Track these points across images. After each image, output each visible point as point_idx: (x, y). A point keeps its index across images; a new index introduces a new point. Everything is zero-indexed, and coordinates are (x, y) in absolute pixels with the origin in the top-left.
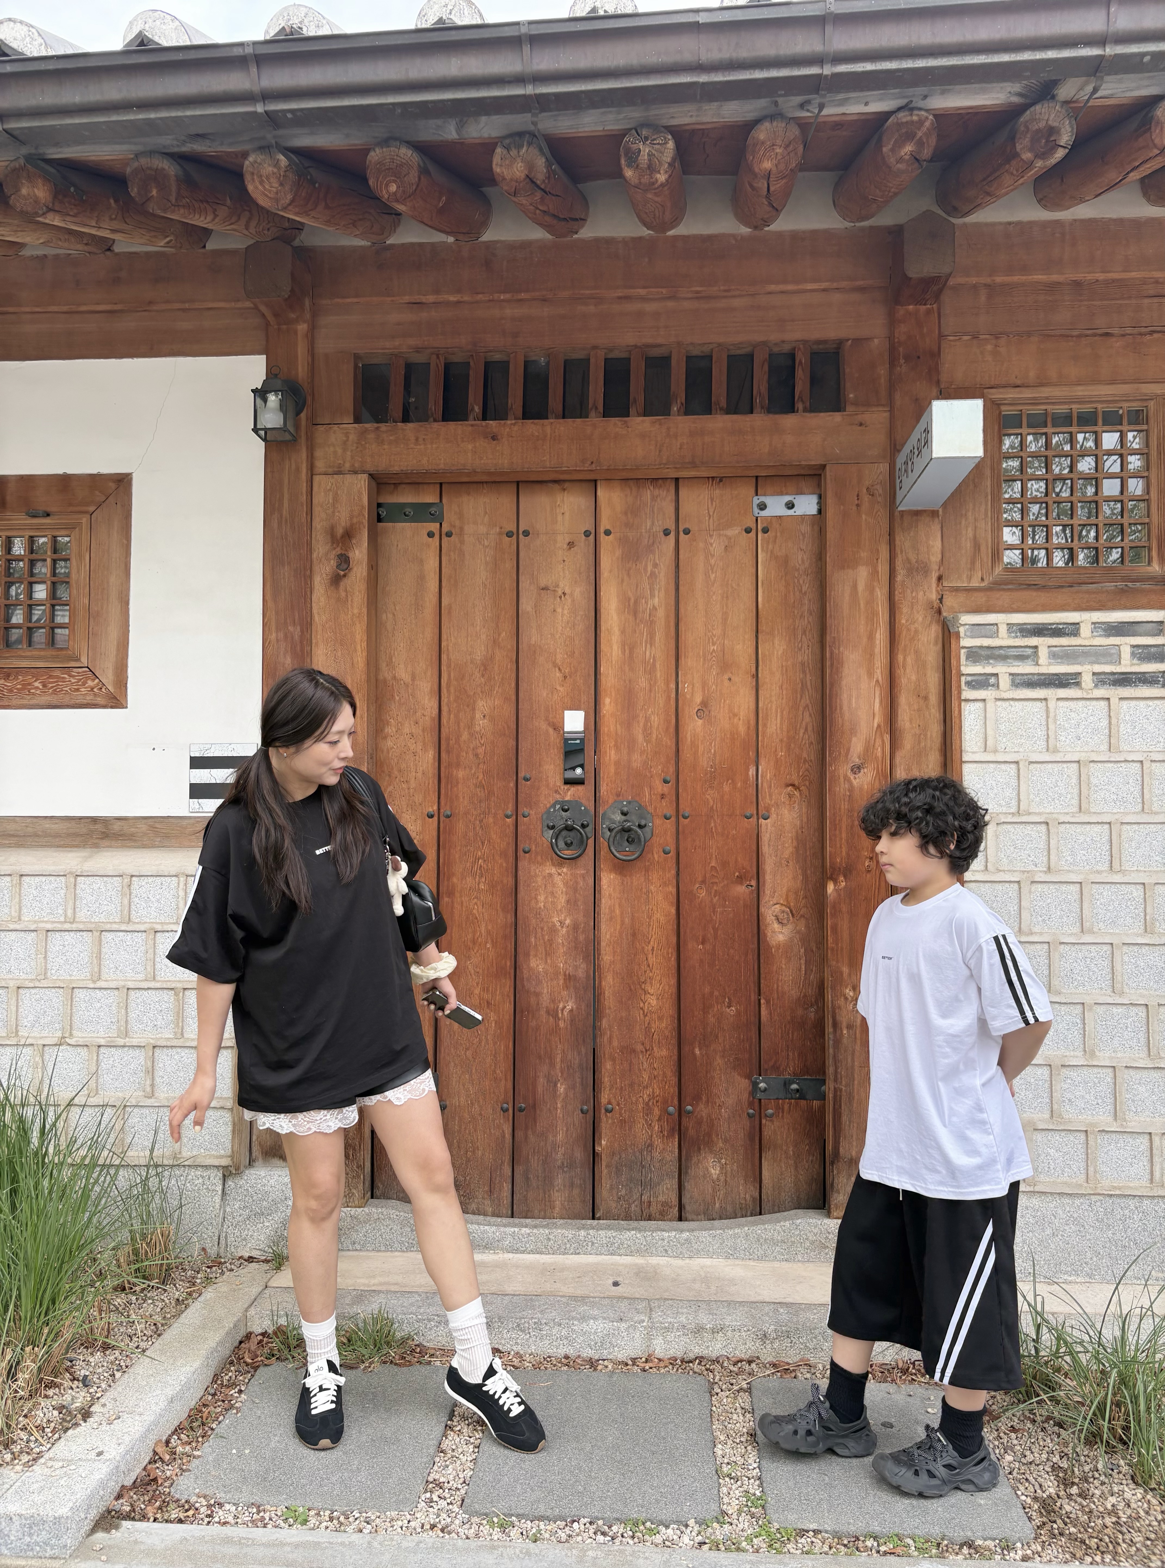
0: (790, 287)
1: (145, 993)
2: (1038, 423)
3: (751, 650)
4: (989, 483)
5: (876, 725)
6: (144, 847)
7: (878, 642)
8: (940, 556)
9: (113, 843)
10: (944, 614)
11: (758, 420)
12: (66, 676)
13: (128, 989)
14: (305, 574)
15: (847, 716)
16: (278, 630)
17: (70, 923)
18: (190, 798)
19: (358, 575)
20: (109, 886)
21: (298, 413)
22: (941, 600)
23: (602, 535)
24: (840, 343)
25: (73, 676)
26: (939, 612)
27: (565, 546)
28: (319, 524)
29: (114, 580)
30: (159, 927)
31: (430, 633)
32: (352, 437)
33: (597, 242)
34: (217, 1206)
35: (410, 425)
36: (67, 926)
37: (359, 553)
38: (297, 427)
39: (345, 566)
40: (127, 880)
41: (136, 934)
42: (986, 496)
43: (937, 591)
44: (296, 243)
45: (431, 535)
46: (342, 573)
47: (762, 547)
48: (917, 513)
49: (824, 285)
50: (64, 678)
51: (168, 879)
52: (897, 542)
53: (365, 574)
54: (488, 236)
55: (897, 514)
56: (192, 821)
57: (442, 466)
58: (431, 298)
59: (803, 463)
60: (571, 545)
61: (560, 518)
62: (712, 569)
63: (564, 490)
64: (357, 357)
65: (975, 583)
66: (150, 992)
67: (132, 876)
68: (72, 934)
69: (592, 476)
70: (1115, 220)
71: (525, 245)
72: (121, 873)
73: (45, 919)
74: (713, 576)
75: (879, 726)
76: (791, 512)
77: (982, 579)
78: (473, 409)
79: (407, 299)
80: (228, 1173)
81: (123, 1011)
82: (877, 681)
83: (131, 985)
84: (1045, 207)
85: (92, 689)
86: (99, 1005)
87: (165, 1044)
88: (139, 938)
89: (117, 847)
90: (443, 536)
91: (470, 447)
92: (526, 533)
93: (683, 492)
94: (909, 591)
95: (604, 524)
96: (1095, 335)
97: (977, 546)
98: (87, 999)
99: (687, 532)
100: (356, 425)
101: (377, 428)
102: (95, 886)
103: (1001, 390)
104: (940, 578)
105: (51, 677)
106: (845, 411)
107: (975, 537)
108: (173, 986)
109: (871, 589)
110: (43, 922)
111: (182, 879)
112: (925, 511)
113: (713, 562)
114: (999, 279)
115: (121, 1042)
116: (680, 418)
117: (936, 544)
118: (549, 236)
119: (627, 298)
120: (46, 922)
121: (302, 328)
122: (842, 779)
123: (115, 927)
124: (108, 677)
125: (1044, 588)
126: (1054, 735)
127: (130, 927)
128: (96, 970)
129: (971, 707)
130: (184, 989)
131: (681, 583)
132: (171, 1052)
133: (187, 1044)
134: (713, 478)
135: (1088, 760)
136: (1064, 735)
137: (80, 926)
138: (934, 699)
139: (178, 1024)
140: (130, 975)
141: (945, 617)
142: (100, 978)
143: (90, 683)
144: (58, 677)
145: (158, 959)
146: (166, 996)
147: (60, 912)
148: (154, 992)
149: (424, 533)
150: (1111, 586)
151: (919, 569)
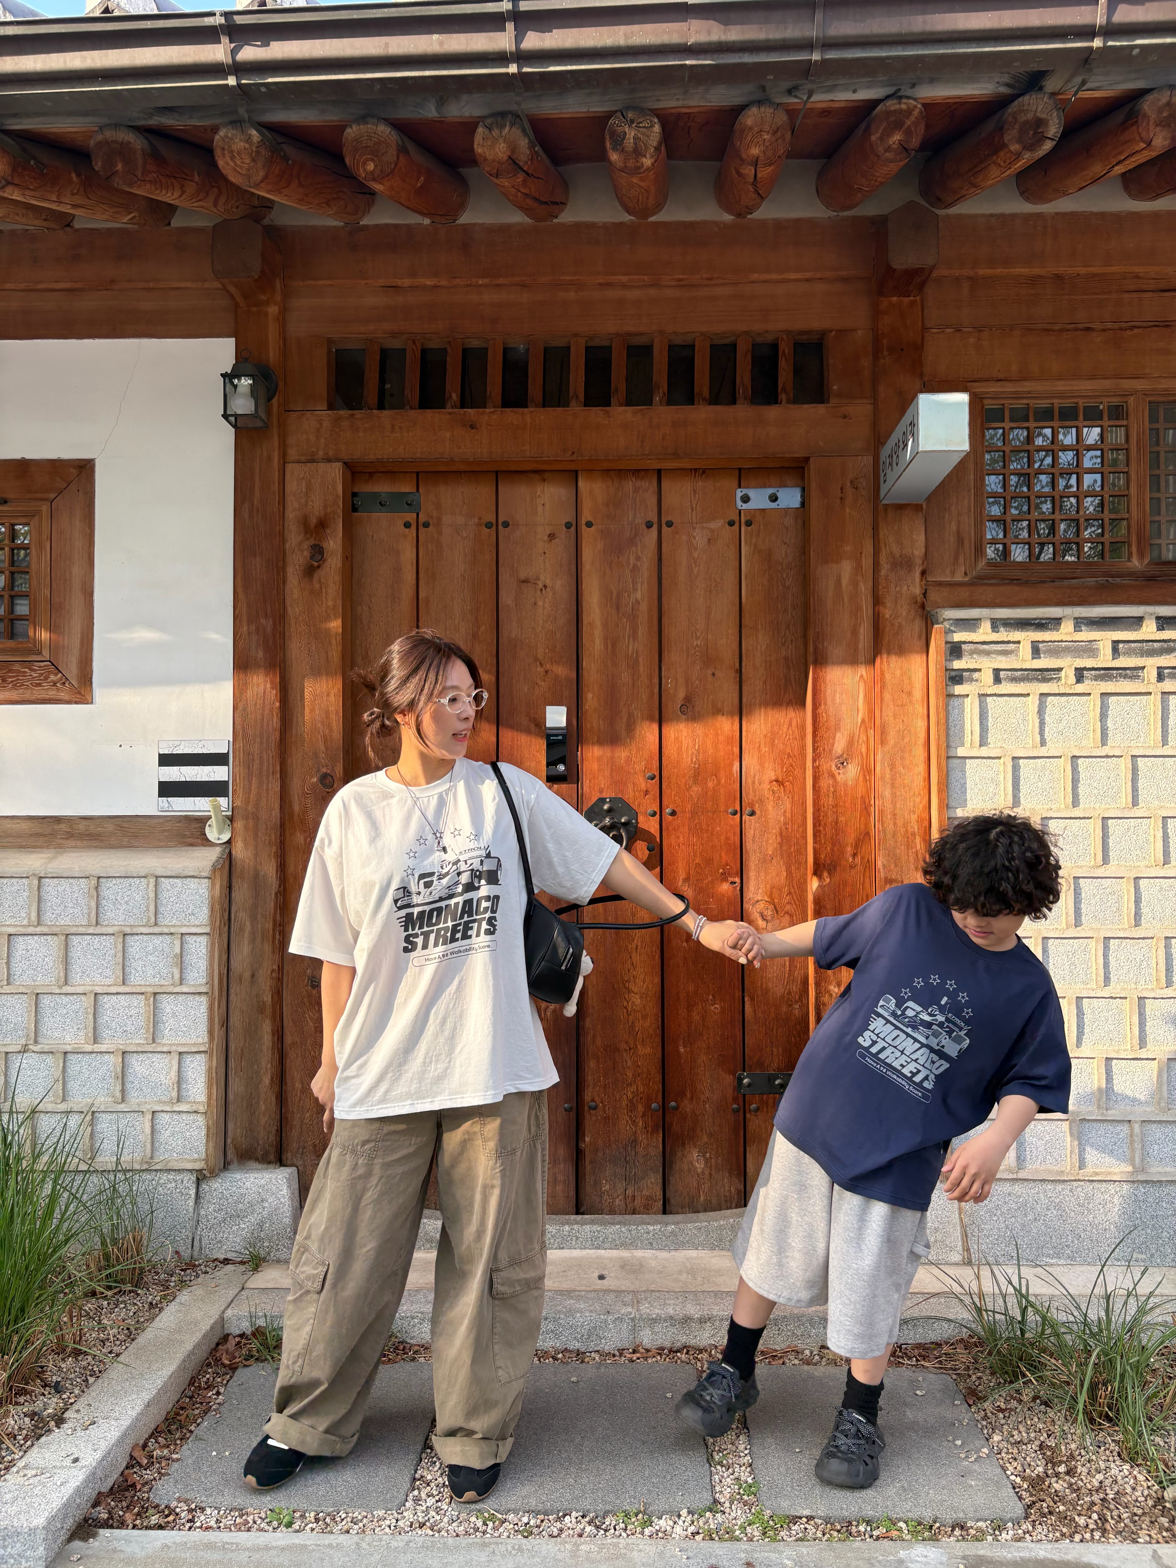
0: (774, 276)
1: (114, 997)
2: (1021, 416)
3: (735, 645)
4: (972, 477)
5: (860, 721)
6: (110, 847)
7: (861, 637)
8: (923, 550)
9: (79, 843)
10: (927, 608)
11: (742, 411)
12: (26, 670)
13: (96, 994)
14: (278, 566)
15: (831, 711)
16: (249, 623)
17: (35, 926)
18: (160, 796)
19: (333, 566)
20: (76, 888)
21: (269, 399)
22: (925, 594)
23: (584, 527)
24: (823, 334)
25: (35, 671)
26: (923, 606)
27: (546, 538)
28: (292, 514)
29: (77, 571)
30: (128, 930)
32: (326, 424)
33: (579, 228)
34: (191, 1209)
35: (386, 413)
36: (31, 930)
37: (334, 544)
38: (269, 412)
39: (319, 557)
40: (94, 882)
41: (104, 937)
42: (969, 490)
43: (921, 586)
44: (266, 222)
45: (407, 525)
46: (316, 564)
47: (746, 540)
48: (901, 507)
49: (807, 275)
50: (24, 672)
51: (137, 881)
52: (881, 536)
53: (340, 565)
54: (465, 218)
55: (880, 507)
56: (160, 821)
57: (419, 455)
58: (407, 282)
59: (787, 455)
60: (552, 536)
61: (540, 509)
62: (695, 562)
63: (544, 480)
64: (330, 341)
65: (959, 577)
66: (118, 997)
67: (99, 878)
68: (36, 938)
69: (573, 467)
70: (1096, 214)
71: (504, 229)
72: (87, 874)
74: (696, 570)
75: (863, 721)
76: (773, 505)
77: (966, 574)
78: (451, 396)
79: (382, 282)
80: (202, 1177)
81: (91, 1017)
82: (862, 676)
83: (99, 990)
84: (1027, 199)
85: (55, 684)
86: (65, 1011)
87: (135, 1049)
88: (108, 941)
89: (83, 848)
90: (420, 527)
91: (448, 435)
92: (506, 525)
93: (665, 484)
94: (893, 586)
95: (586, 516)
96: (1076, 330)
97: (960, 540)
98: (51, 1005)
99: (670, 524)
100: (330, 412)
101: (352, 415)
102: (60, 889)
103: (984, 384)
104: (923, 573)
105: (10, 671)
106: (828, 402)
107: (958, 532)
108: (143, 990)
109: (855, 584)
110: (5, 926)
111: (152, 880)
112: (908, 505)
113: (696, 555)
114: (981, 272)
115: (88, 1048)
116: (662, 408)
117: (920, 539)
118: (528, 220)
119: (608, 285)
120: (8, 926)
121: (273, 310)
122: (826, 775)
123: (82, 930)
124: (72, 671)
125: (1026, 583)
126: (1037, 730)
127: (98, 930)
128: (62, 974)
129: (955, 702)
130: (155, 994)
131: (664, 576)
132: (142, 1057)
133: (159, 1049)
134: (696, 470)
135: (1070, 755)
136: (1047, 730)
137: (45, 930)
138: (918, 693)
139: (148, 1029)
140: (98, 979)
141: (929, 612)
142: (66, 983)
143: (52, 677)
144: (18, 671)
145: (127, 963)
146: (136, 1001)
147: (23, 915)
148: (123, 997)
149: (400, 523)
150: (1091, 581)
151: (903, 563)
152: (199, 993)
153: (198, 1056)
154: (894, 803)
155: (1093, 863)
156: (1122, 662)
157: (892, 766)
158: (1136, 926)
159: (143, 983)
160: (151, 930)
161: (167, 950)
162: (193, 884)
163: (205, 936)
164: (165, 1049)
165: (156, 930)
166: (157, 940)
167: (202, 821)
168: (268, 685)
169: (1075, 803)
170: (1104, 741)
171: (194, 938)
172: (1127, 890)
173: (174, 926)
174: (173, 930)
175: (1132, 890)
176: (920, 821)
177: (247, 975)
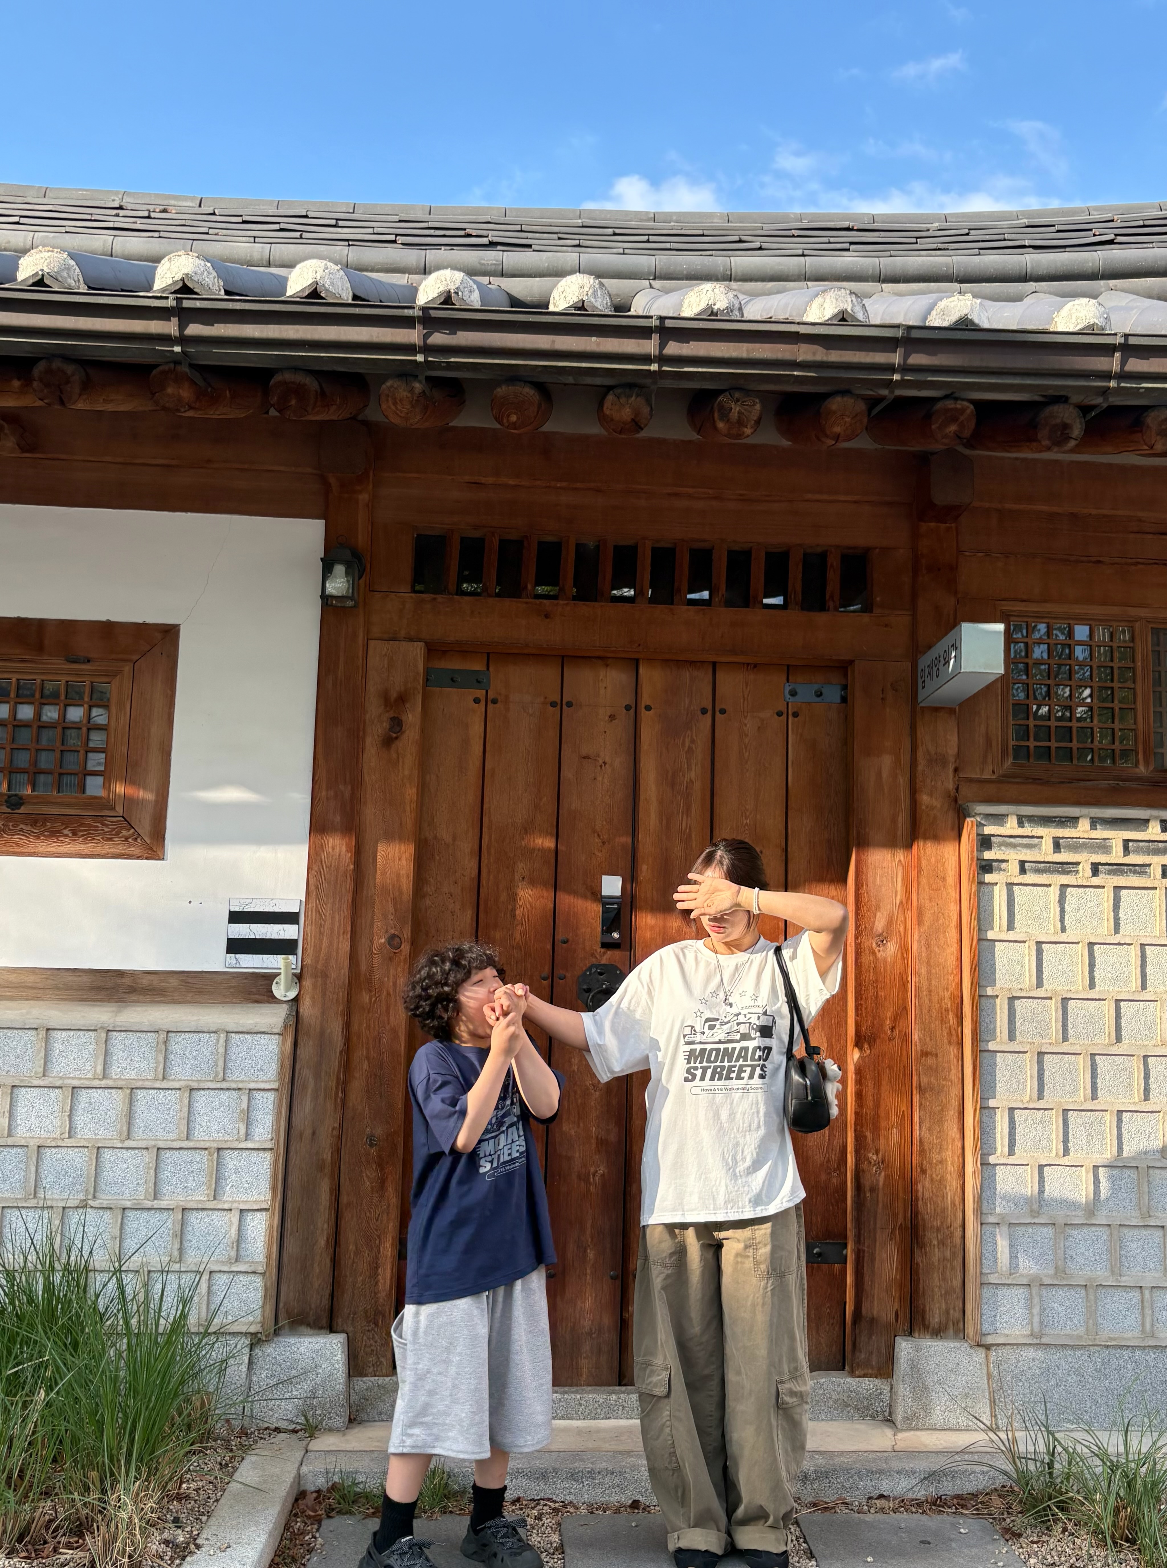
0: (825, 497)
1: (177, 1153)
3: (782, 827)
4: (999, 685)
5: (898, 902)
6: (175, 1002)
7: (900, 825)
8: (956, 750)
9: (141, 998)
10: (960, 802)
11: (794, 616)
12: (99, 825)
13: (158, 1149)
14: (357, 735)
15: (873, 891)
16: (327, 788)
17: (100, 1080)
18: (227, 953)
19: (411, 739)
20: (143, 1042)
21: (360, 578)
22: (957, 789)
23: (643, 710)
24: (868, 550)
25: (107, 825)
26: (956, 800)
27: (607, 718)
28: (373, 687)
29: (155, 730)
30: (195, 1085)
31: (471, 797)
32: (409, 606)
34: (244, 1376)
36: (96, 1083)
37: (412, 717)
39: (398, 729)
40: (163, 1036)
41: (170, 1092)
42: (997, 697)
43: (954, 781)
45: (477, 701)
46: (394, 735)
47: (793, 730)
48: (936, 709)
49: (856, 498)
50: (97, 827)
51: (207, 1036)
52: (918, 735)
53: (418, 737)
54: (548, 427)
55: (918, 709)
56: (231, 977)
57: (496, 639)
58: (490, 480)
59: (833, 656)
60: (612, 717)
61: (602, 691)
62: (746, 748)
63: (607, 666)
64: (415, 529)
65: (987, 775)
66: (181, 1152)
67: (168, 1032)
68: (99, 1091)
69: (634, 656)
72: (157, 1028)
73: (72, 1075)
74: (746, 755)
75: (901, 903)
76: (819, 700)
77: (993, 772)
78: (527, 585)
79: (467, 478)
80: (256, 1341)
81: (152, 1172)
82: (900, 861)
83: (161, 1145)
85: (126, 839)
86: (125, 1166)
87: (195, 1206)
88: (173, 1096)
89: (145, 1002)
90: (489, 703)
91: (524, 622)
92: (569, 704)
93: (720, 676)
94: (928, 780)
95: (645, 700)
96: (1088, 562)
97: (988, 742)
98: (112, 1159)
99: (723, 711)
100: (413, 595)
101: (434, 599)
102: (127, 1042)
103: (1009, 604)
104: (956, 770)
105: (82, 825)
106: (872, 612)
107: (987, 733)
108: (207, 1145)
109: (894, 776)
110: (69, 1078)
111: (223, 1036)
112: (943, 708)
113: (746, 741)
114: (1008, 506)
115: (149, 1204)
116: (723, 607)
117: (953, 739)
119: (676, 495)
120: (73, 1078)
121: (364, 498)
122: (867, 951)
123: (148, 1084)
124: (144, 827)
125: (1047, 783)
126: (1058, 917)
127: (165, 1085)
128: (125, 1128)
129: (985, 889)
130: (219, 1149)
131: (716, 759)
132: (201, 1214)
133: (220, 1207)
134: (748, 664)
135: (1087, 941)
136: (1066, 917)
137: (110, 1083)
138: (951, 880)
139: (210, 1185)
140: (161, 1134)
141: (960, 806)
142: (128, 1137)
143: (124, 833)
144: (90, 826)
145: (192, 1118)
146: (197, 1156)
147: (88, 1068)
148: (185, 1152)
149: (471, 699)
150: (1104, 784)
151: (938, 760)
152: (264, 1149)
153: (258, 1214)
154: (929, 980)
155: (1107, 1041)
156: (1133, 859)
157: (928, 946)
158: (1145, 1100)
159: (207, 1138)
160: (218, 1085)
161: (233, 1105)
162: (263, 1039)
163: (273, 1092)
164: (226, 1206)
165: (224, 1085)
166: (224, 1096)
167: (269, 978)
168: (344, 849)
169: (1092, 985)
170: (1117, 930)
171: (262, 1093)
172: (1136, 1065)
173: (242, 1081)
174: (241, 1086)
175: (1142, 1067)
176: (952, 998)
177: (308, 1132)
